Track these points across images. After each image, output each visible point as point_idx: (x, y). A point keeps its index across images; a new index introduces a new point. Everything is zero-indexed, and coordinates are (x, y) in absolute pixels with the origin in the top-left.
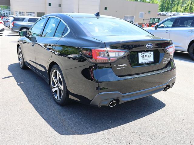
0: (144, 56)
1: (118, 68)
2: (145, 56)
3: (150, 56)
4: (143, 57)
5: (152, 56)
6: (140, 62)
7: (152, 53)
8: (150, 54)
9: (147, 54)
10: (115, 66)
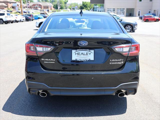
0: (81, 54)
1: (46, 62)
3: (89, 54)
5: (92, 54)
9: (85, 52)
10: (42, 59)
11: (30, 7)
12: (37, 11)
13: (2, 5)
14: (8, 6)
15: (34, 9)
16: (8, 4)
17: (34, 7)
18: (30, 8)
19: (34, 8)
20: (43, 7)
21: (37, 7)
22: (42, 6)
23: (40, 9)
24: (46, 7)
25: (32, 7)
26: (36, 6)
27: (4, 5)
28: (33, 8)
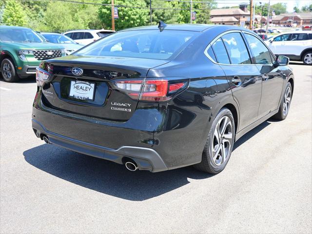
2: (81, 88)
3: (88, 90)
4: (77, 88)
5: (92, 90)
6: (71, 94)
7: (93, 85)
8: (90, 87)
9: (84, 85)
11: (278, 22)
12: (288, 29)
13: (231, 21)
14: (239, 22)
15: (284, 26)
16: (240, 18)
17: (284, 22)
18: (276, 24)
19: (286, 23)
20: (302, 21)
21: (290, 22)
22: (300, 20)
23: (295, 25)
24: (309, 21)
25: (280, 22)
26: (288, 20)
27: (234, 21)
28: (282, 23)
